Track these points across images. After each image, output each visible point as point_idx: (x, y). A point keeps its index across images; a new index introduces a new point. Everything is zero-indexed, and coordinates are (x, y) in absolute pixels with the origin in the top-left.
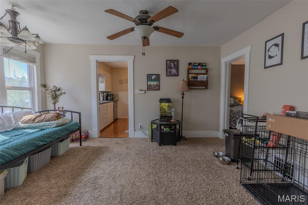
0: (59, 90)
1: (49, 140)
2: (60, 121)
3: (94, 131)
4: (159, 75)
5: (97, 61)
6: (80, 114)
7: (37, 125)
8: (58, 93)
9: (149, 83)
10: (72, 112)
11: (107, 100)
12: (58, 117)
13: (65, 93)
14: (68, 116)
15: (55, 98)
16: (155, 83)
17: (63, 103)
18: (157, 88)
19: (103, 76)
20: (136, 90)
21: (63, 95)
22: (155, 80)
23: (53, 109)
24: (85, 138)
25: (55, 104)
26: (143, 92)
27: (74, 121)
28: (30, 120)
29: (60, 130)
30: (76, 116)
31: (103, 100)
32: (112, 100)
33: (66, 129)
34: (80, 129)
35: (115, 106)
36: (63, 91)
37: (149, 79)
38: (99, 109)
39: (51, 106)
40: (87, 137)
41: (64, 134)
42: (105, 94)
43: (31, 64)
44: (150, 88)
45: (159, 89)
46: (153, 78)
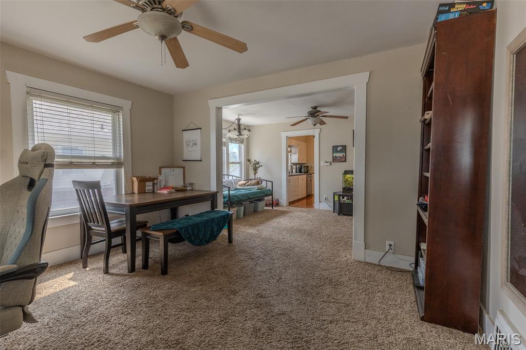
0: (258, 163)
1: (254, 196)
2: (259, 186)
3: (284, 200)
4: (345, 146)
5: (287, 137)
6: (272, 182)
7: (246, 187)
8: (257, 166)
9: (335, 155)
10: (267, 181)
11: (300, 171)
12: (258, 183)
13: (262, 166)
14: (264, 184)
15: (255, 169)
16: (341, 155)
17: (261, 174)
18: (344, 160)
19: (296, 147)
20: (322, 162)
21: (261, 167)
22: (341, 151)
23: (254, 178)
24: (276, 204)
25: (255, 174)
26: (329, 164)
27: (268, 188)
28: (243, 184)
29: (260, 192)
30: (269, 184)
31: (296, 173)
32: (307, 172)
33: (263, 192)
34: (272, 194)
35: (309, 179)
36: (261, 164)
37: (334, 150)
38: (288, 181)
39: (252, 176)
40: (278, 204)
41: (262, 195)
42: (298, 166)
43: (241, 144)
44: (335, 159)
45: (345, 161)
46: (338, 150)
